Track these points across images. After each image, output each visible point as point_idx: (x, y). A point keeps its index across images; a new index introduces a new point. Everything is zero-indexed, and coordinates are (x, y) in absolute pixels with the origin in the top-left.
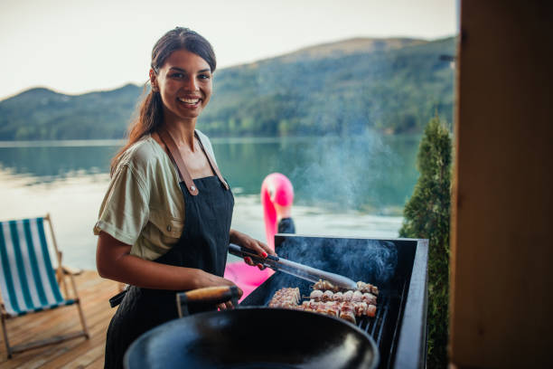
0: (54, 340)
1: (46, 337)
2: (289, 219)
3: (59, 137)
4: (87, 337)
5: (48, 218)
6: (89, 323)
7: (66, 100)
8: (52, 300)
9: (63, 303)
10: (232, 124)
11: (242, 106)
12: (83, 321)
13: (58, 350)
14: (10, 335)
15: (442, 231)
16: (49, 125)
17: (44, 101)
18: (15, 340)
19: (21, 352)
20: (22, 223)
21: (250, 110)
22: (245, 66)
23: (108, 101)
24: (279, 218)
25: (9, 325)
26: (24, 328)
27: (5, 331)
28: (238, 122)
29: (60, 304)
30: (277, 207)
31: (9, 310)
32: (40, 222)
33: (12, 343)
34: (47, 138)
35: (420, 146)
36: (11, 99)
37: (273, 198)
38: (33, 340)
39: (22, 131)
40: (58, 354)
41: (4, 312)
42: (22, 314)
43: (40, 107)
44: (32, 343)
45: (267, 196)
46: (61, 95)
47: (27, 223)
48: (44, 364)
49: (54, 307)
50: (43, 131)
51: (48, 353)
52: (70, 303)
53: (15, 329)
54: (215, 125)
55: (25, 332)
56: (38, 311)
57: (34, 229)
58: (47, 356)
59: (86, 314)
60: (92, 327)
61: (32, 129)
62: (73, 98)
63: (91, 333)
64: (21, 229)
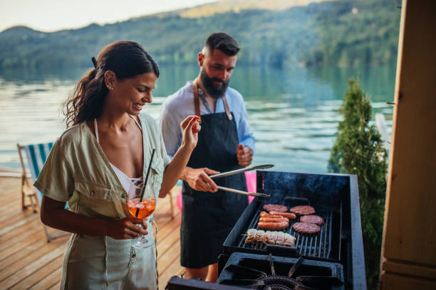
7: (42, 36)
10: (176, 57)
11: (184, 43)
16: (29, 57)
17: (25, 37)
21: (191, 46)
23: (76, 38)
28: (181, 56)
34: (29, 67)
43: (21, 42)
46: (38, 32)
50: (25, 62)
61: (15, 60)
62: (48, 34)
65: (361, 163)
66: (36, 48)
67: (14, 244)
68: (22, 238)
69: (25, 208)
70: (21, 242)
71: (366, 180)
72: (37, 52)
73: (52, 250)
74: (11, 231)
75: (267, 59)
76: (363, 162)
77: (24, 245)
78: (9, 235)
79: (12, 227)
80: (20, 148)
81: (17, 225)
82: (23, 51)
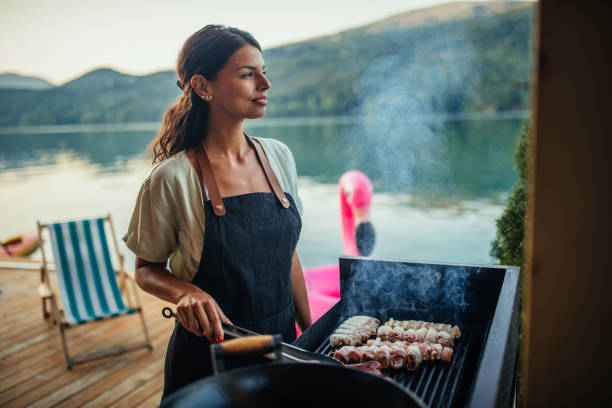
0: (115, 351)
1: (107, 347)
3: (127, 119)
4: (150, 348)
5: (109, 218)
6: (152, 333)
7: (132, 81)
8: (113, 308)
9: (125, 311)
10: (311, 104)
11: (322, 83)
12: (145, 331)
13: (120, 362)
14: (70, 344)
16: (115, 109)
17: (109, 82)
18: (76, 350)
19: (81, 363)
20: (81, 224)
21: (332, 88)
22: (327, 38)
24: (357, 221)
25: (68, 333)
26: (86, 336)
27: (64, 341)
28: (318, 101)
29: (122, 312)
30: (354, 210)
31: (69, 319)
32: (100, 222)
33: (72, 354)
34: (114, 121)
35: (518, 144)
36: (74, 82)
37: (350, 200)
38: (94, 351)
39: (87, 115)
40: (119, 366)
41: (63, 320)
42: (82, 322)
44: (92, 354)
45: (344, 197)
46: (127, 76)
47: (87, 224)
48: (105, 378)
49: (115, 316)
51: (108, 365)
52: (131, 312)
53: (76, 337)
54: (293, 106)
55: (87, 340)
56: (99, 319)
57: (94, 230)
58: (107, 368)
59: (149, 323)
60: (156, 337)
61: (97, 113)
62: (139, 79)
63: (155, 344)
64: (80, 230)
66: (123, 96)
67: (20, 371)
68: (34, 361)
69: (47, 315)
70: (30, 367)
73: (72, 381)
74: (23, 350)
77: (33, 373)
78: (16, 356)
79: (24, 345)
80: (41, 227)
81: (33, 341)
82: (108, 100)
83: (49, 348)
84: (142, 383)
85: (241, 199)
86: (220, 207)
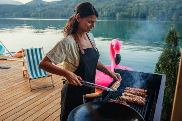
0: (44, 87)
2: (119, 55)
3: (44, 16)
4: (54, 86)
5: (42, 48)
8: (43, 75)
9: (47, 76)
11: (104, 7)
13: (45, 90)
14: (31, 84)
15: (171, 69)
19: (34, 90)
20: (34, 49)
21: (107, 9)
24: (116, 54)
25: (31, 81)
28: (102, 13)
29: (46, 76)
31: (31, 77)
32: (40, 49)
33: (32, 87)
39: (32, 14)
42: (35, 78)
43: (38, 6)
44: (38, 87)
46: (45, 2)
47: (36, 50)
48: (41, 94)
49: (44, 77)
51: (42, 90)
52: (49, 76)
56: (40, 78)
57: (38, 52)
58: (42, 92)
60: (55, 83)
61: (36, 14)
64: (34, 51)
65: (171, 68)
66: (44, 8)
68: (21, 88)
69: (24, 75)
70: (20, 90)
71: (173, 76)
72: (44, 10)
73: (32, 95)
75: (139, 15)
76: (172, 67)
77: (21, 92)
79: (18, 84)
81: (20, 82)
83: (25, 85)
84: (52, 96)
85: (87, 49)
86: (83, 52)
